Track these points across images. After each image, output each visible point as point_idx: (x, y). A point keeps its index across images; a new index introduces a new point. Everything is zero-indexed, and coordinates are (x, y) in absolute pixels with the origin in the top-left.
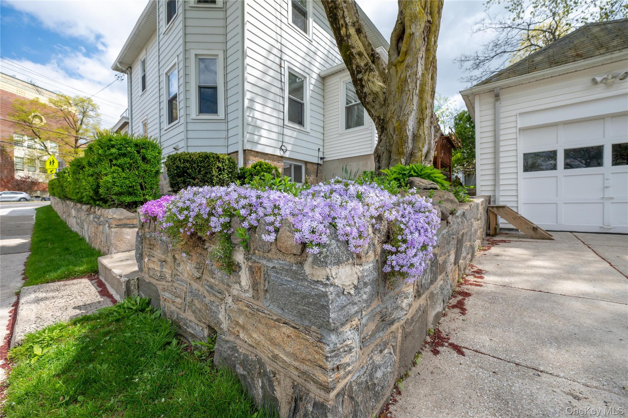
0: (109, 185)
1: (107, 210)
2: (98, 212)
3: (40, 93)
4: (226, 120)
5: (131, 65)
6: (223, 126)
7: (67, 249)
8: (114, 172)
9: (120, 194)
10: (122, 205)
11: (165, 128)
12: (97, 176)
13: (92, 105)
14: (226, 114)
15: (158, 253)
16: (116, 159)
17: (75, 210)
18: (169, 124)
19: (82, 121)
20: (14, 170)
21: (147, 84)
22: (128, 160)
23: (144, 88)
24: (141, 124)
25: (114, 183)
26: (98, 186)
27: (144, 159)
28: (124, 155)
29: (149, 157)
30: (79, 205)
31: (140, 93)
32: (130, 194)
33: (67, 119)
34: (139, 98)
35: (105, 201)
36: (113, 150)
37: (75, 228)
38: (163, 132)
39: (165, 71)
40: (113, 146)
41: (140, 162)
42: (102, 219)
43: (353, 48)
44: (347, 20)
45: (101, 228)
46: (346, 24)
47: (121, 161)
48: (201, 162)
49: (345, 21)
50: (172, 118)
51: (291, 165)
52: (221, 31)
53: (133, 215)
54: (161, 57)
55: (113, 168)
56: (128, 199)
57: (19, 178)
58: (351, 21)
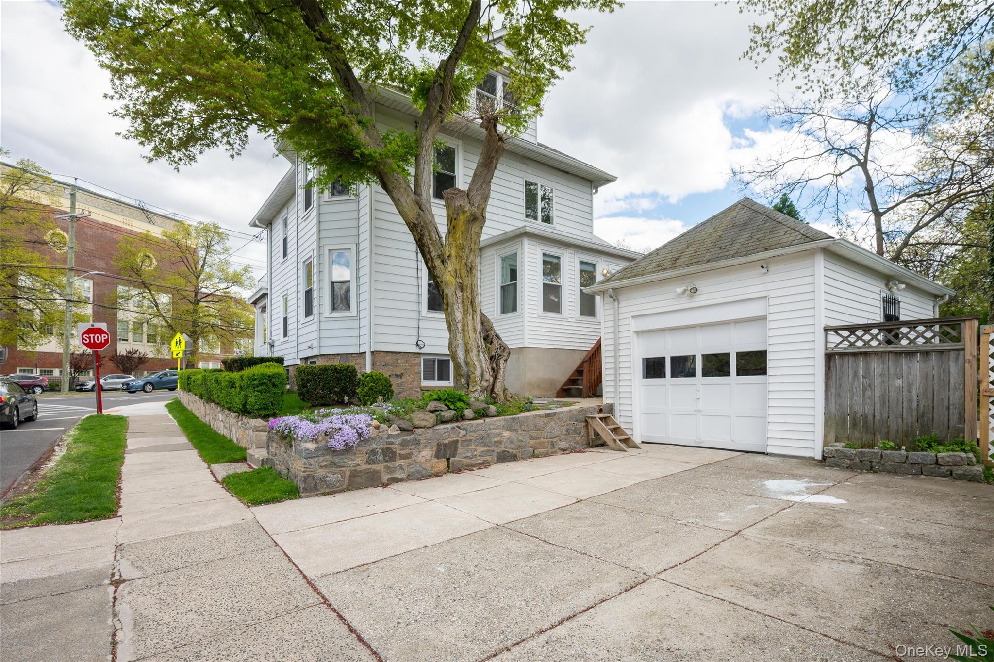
0: (253, 404)
1: (252, 420)
2: (245, 421)
3: (150, 221)
4: (358, 318)
5: (271, 220)
6: (355, 324)
7: (223, 447)
8: (256, 396)
9: (258, 410)
10: (259, 416)
11: (302, 322)
12: (246, 397)
13: (219, 234)
14: (358, 311)
15: (274, 444)
16: (257, 387)
17: (222, 415)
18: (306, 317)
19: (204, 260)
20: (116, 341)
21: (288, 251)
22: (263, 387)
23: (285, 255)
24: (281, 299)
25: (256, 402)
26: (246, 402)
27: (274, 385)
28: (262, 384)
29: (276, 383)
30: (227, 412)
31: (281, 260)
32: (265, 409)
33: (185, 260)
34: (279, 265)
35: (249, 413)
36: (256, 382)
37: (222, 431)
38: (300, 326)
39: (303, 260)
40: (255, 379)
41: (271, 388)
42: (248, 425)
43: (438, 277)
44: (433, 254)
45: (247, 432)
46: (432, 258)
47: (260, 388)
48: (321, 374)
49: (430, 256)
50: (309, 312)
51: (434, 361)
52: (354, 223)
53: (266, 423)
54: (300, 235)
55: (256, 393)
56: (264, 413)
57: (124, 353)
58: (436, 254)
